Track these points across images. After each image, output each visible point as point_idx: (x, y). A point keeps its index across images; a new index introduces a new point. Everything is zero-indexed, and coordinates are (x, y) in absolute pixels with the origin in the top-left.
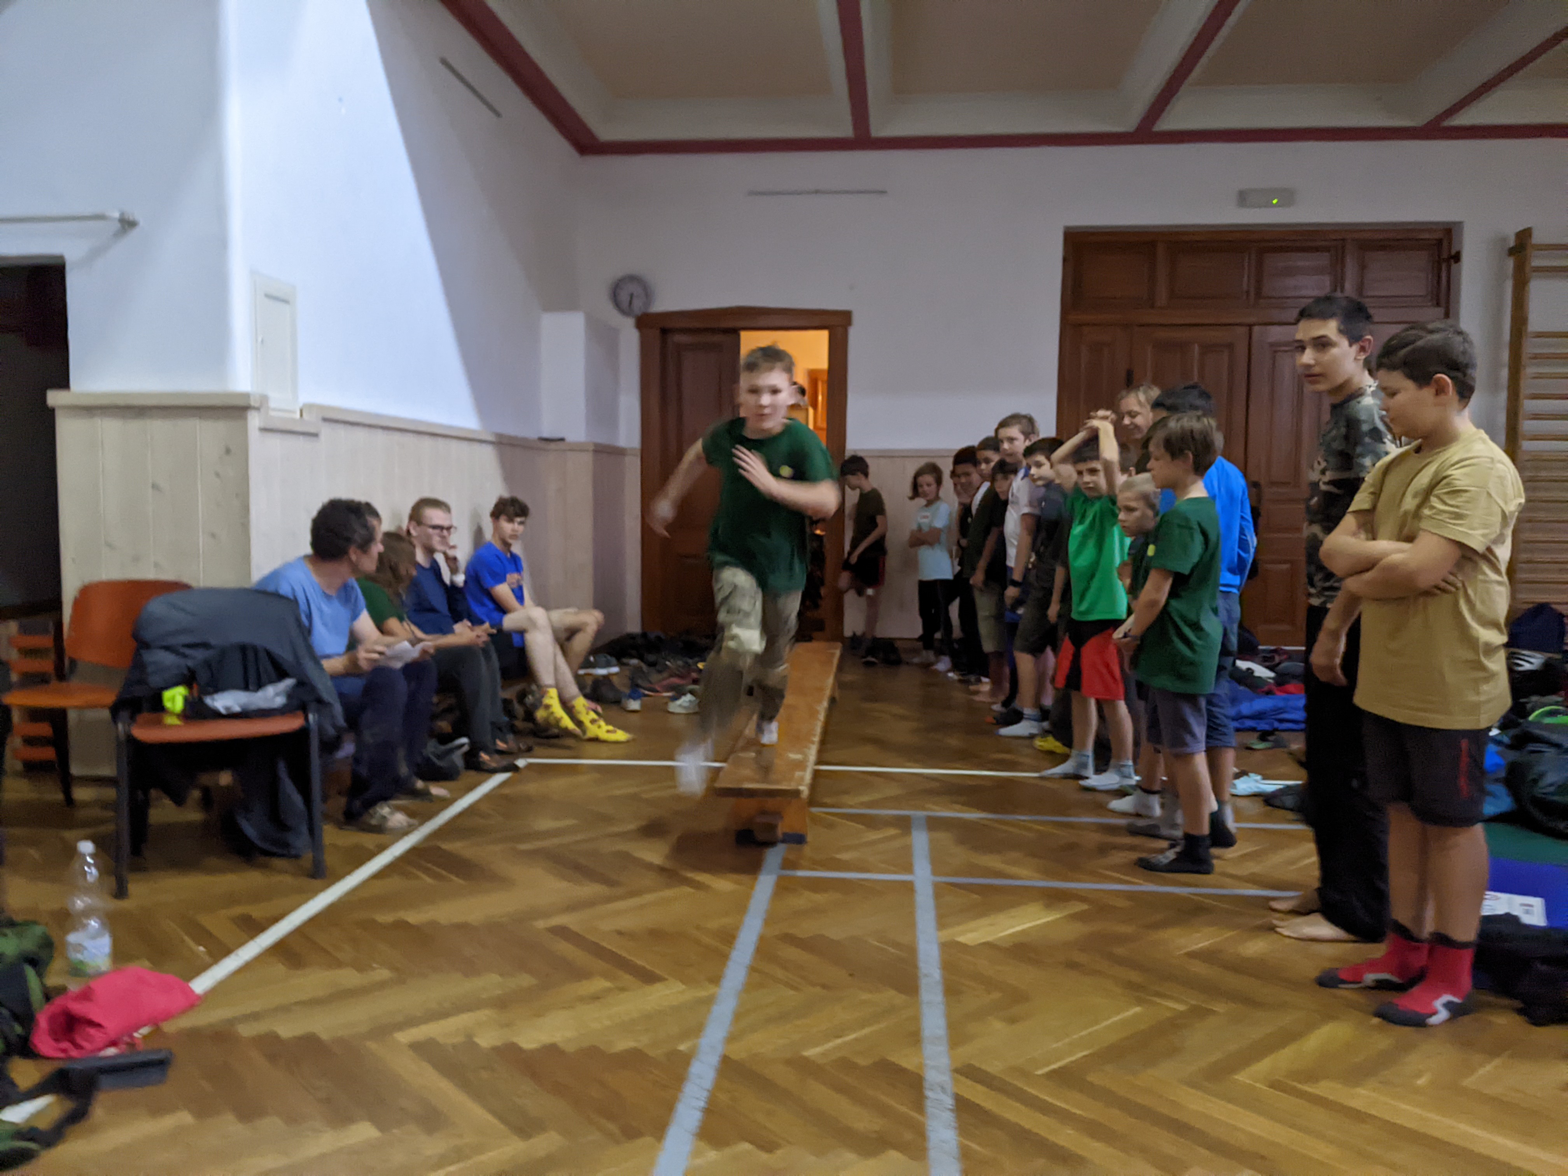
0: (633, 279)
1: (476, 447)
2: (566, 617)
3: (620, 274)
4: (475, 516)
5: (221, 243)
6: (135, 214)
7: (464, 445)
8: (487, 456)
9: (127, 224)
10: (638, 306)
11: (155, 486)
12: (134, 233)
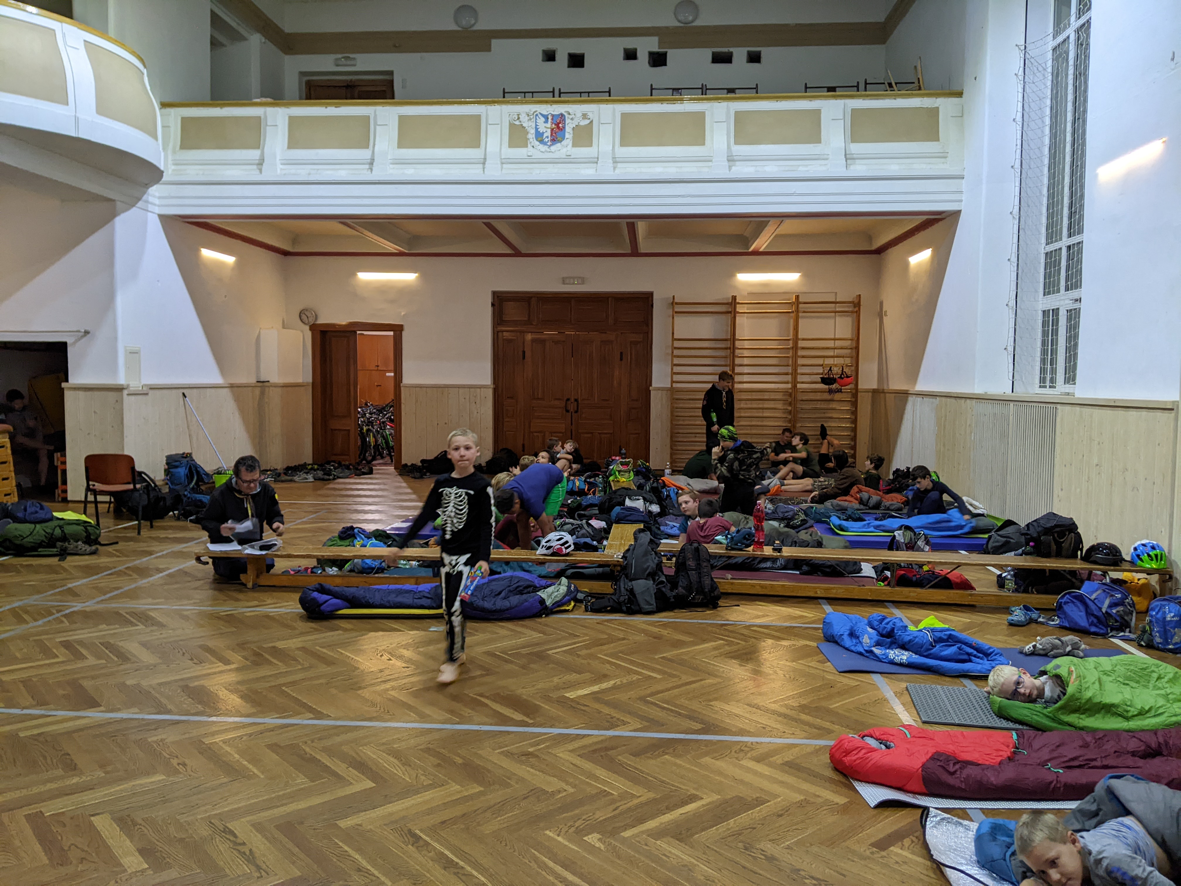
0: (309, 309)
3: (303, 307)
5: (116, 338)
6: (89, 329)
9: (87, 333)
10: (311, 321)
11: (95, 412)
12: (88, 336)
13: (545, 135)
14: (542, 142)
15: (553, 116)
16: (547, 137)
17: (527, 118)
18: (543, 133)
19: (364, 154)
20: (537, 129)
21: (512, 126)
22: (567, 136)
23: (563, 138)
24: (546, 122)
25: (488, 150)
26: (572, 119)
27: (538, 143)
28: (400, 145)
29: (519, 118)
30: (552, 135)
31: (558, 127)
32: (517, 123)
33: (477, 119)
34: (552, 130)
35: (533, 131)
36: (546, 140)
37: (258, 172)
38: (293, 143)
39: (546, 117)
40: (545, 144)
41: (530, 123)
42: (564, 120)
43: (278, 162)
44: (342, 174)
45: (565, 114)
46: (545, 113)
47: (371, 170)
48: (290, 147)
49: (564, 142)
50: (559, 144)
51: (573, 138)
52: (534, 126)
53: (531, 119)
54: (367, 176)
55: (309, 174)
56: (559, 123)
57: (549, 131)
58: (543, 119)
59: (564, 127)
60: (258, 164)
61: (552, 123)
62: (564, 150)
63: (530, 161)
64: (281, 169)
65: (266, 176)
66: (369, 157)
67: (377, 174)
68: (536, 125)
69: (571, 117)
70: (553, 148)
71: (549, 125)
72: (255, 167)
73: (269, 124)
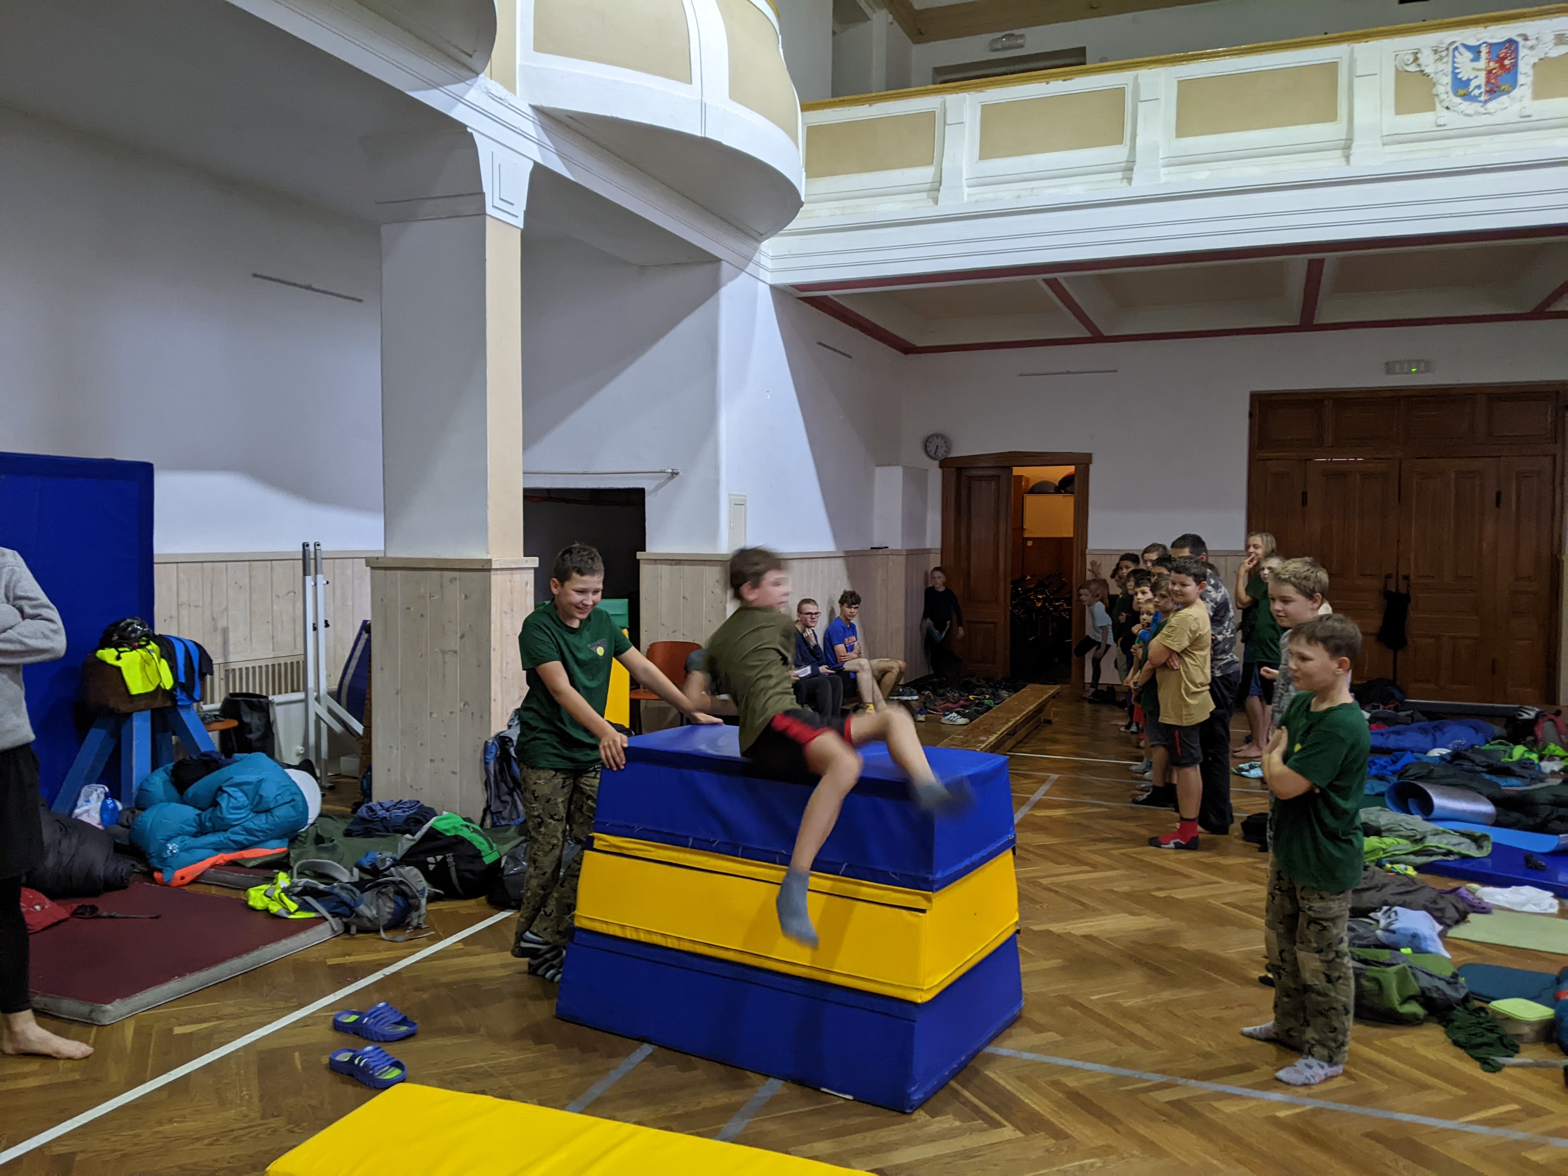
0: (937, 435)
1: (833, 561)
2: (881, 663)
3: (930, 433)
4: (831, 602)
5: (717, 482)
6: (678, 469)
7: (826, 561)
8: (839, 565)
9: (674, 474)
10: (941, 453)
11: (684, 598)
12: (677, 478)
13: (1473, 84)
14: (1467, 97)
15: (1491, 45)
16: (1479, 87)
17: (1433, 57)
18: (1469, 81)
19: (1117, 153)
20: (1455, 75)
21: (1401, 75)
22: (1521, 79)
23: (1514, 84)
24: (1476, 58)
25: (1357, 121)
26: (1532, 48)
27: (1458, 100)
28: (1181, 133)
29: (1416, 59)
30: (1488, 82)
31: (1502, 66)
32: (1413, 68)
33: (1332, 68)
34: (1490, 72)
35: (1447, 80)
36: (1477, 92)
37: (932, 204)
38: (987, 150)
39: (1476, 51)
40: (1475, 99)
41: (1441, 66)
42: (1516, 51)
43: (964, 183)
44: (1077, 191)
45: (1519, 39)
46: (1473, 42)
47: (1130, 180)
48: (983, 156)
49: (1516, 93)
50: (1504, 98)
51: (1534, 83)
52: (1449, 68)
53: (1441, 58)
54: (1123, 191)
55: (1019, 197)
56: (1504, 58)
57: (1483, 76)
58: (1469, 55)
59: (1515, 65)
60: (930, 190)
61: (1489, 60)
62: (1516, 107)
63: (1442, 134)
64: (969, 195)
65: (946, 206)
66: (1125, 158)
67: (1140, 186)
68: (1455, 68)
69: (1529, 43)
70: (1492, 105)
71: (1482, 64)
72: (924, 195)
73: (948, 122)
